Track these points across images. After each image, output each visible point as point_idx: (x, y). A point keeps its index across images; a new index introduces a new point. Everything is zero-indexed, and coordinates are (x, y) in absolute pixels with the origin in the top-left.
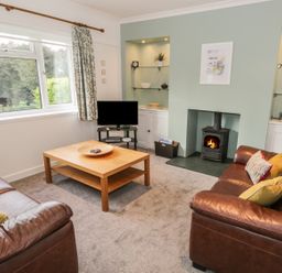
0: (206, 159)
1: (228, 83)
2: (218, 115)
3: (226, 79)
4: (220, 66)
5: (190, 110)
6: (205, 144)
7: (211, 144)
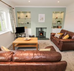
0: (40, 37)
1: (44, 22)
2: (41, 28)
3: (44, 21)
4: (42, 19)
5: (36, 28)
6: (40, 35)
7: (41, 34)
